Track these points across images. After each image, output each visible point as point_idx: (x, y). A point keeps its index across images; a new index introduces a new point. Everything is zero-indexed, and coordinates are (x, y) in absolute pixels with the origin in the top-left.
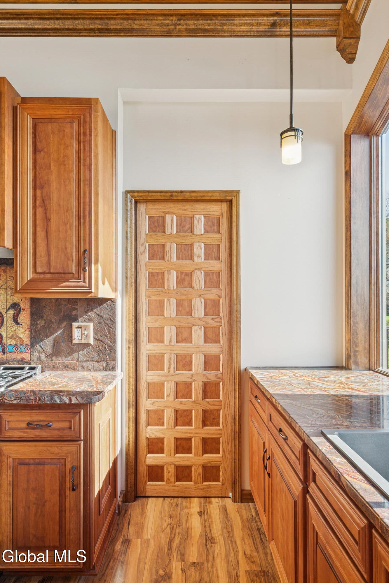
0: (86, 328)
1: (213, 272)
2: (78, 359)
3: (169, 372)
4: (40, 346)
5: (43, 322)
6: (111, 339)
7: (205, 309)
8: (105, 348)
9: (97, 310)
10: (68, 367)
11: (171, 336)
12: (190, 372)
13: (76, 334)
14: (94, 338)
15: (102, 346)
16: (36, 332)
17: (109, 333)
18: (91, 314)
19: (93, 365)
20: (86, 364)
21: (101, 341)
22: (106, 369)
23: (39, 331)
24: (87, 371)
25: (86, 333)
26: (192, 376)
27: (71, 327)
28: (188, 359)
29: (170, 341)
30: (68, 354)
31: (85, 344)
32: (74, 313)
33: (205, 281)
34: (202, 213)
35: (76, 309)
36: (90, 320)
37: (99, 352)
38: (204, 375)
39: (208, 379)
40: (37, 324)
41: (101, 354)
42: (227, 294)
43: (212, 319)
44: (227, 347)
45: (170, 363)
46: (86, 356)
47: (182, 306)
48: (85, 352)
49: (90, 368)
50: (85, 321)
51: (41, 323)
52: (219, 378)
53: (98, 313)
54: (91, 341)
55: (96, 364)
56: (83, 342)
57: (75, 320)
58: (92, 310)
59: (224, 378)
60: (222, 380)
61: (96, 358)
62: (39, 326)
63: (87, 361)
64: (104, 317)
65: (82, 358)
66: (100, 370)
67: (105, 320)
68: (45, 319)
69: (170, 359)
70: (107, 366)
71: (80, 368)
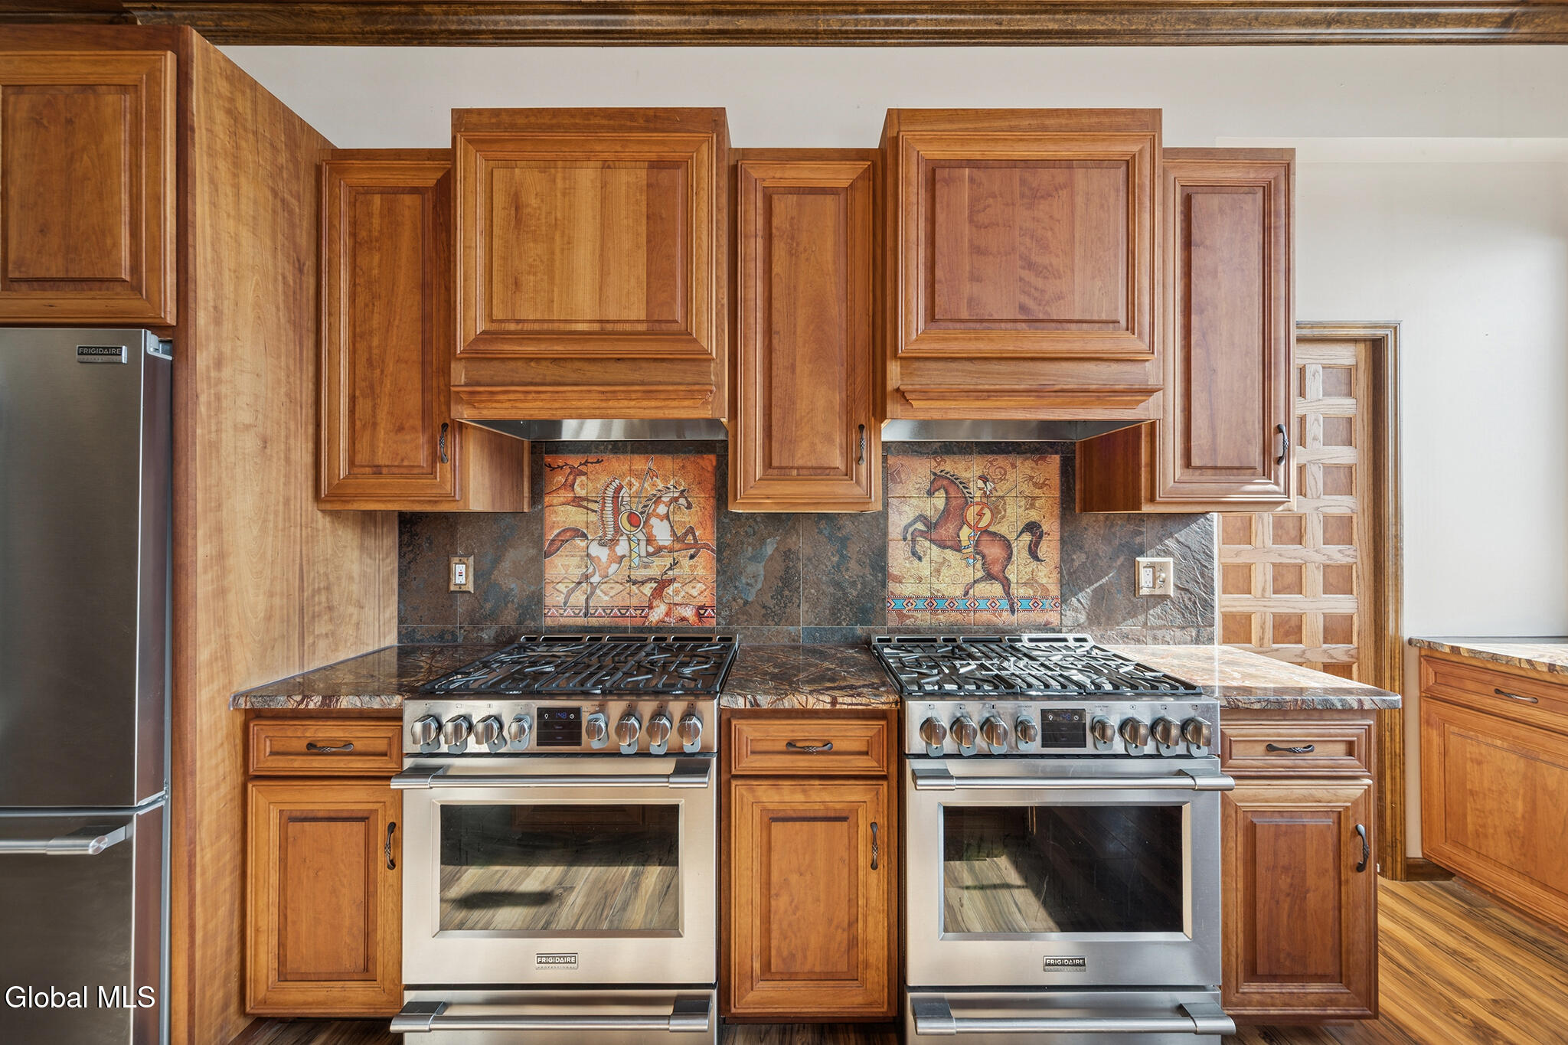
0: (1162, 567)
1: (1338, 467)
2: (1146, 624)
3: (1261, 646)
4: (1078, 600)
5: (1084, 556)
6: (1205, 586)
7: (1324, 532)
8: (1195, 603)
9: (1181, 536)
10: (1127, 638)
11: (1265, 581)
12: (1300, 646)
13: (1145, 578)
14: (1175, 585)
15: (1190, 599)
16: (1070, 574)
17: (1202, 575)
18: (1170, 543)
19: (1172, 633)
20: (1159, 633)
21: (1187, 590)
22: (1197, 641)
23: (1074, 572)
24: (1162, 644)
25: (1163, 575)
26: (1304, 652)
27: (1134, 565)
28: (1294, 622)
29: (1264, 590)
30: (1129, 613)
31: (1159, 596)
32: (1138, 540)
33: (1325, 484)
34: (1321, 362)
35: (1141, 533)
36: (1168, 553)
37: (1183, 610)
38: (1325, 651)
39: (1332, 658)
40: (1073, 560)
41: (1187, 615)
42: (1366, 506)
43: (1340, 551)
44: (1367, 600)
45: (1263, 628)
46: (1159, 617)
47: (1282, 527)
48: (1158, 610)
49: (1168, 638)
50: (1158, 555)
51: (1079, 558)
52: (1352, 657)
53: (1181, 540)
54: (1171, 591)
55: (1178, 633)
56: (1158, 592)
57: (1141, 553)
58: (1171, 535)
59: (1362, 656)
60: (1358, 659)
61: (1179, 621)
62: (1076, 564)
63: (1160, 628)
64: (1193, 548)
65: (1152, 621)
66: (1185, 643)
67: (1194, 554)
68: (1087, 550)
69: (1264, 623)
70: (1198, 636)
71: (1149, 640)
